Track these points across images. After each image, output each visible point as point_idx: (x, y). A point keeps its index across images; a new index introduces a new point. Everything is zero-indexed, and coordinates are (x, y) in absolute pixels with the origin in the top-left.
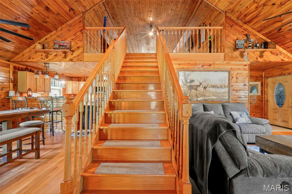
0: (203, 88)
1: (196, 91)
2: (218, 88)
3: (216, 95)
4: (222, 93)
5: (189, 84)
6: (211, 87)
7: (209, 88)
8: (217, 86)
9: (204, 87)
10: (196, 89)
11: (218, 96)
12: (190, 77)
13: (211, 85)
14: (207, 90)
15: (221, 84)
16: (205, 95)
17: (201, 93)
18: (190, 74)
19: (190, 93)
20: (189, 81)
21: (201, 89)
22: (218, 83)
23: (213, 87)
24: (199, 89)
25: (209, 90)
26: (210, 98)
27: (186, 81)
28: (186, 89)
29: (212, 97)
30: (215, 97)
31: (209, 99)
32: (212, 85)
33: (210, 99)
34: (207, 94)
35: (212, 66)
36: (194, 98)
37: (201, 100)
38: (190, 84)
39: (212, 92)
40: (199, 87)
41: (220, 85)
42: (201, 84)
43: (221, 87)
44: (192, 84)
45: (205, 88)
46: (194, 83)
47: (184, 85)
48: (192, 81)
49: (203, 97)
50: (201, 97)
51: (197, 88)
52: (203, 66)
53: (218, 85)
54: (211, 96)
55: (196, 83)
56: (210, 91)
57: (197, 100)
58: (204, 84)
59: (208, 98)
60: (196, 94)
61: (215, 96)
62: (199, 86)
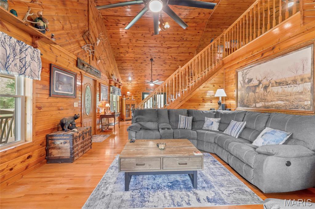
0: (263, 89)
1: (255, 93)
2: (287, 85)
3: (284, 98)
4: (295, 95)
5: (246, 86)
6: (275, 84)
7: (272, 87)
8: (287, 82)
9: (264, 86)
10: (254, 92)
11: (287, 100)
12: (248, 76)
13: (274, 82)
14: (268, 90)
15: (295, 77)
16: (265, 99)
17: (260, 97)
18: (248, 72)
19: (248, 97)
20: (246, 81)
21: (260, 90)
22: (288, 76)
23: (279, 84)
24: (257, 90)
25: (272, 90)
26: (274, 103)
27: (244, 82)
28: (243, 92)
29: (277, 103)
30: (282, 103)
31: (272, 106)
32: (278, 81)
33: (274, 105)
34: (269, 98)
35: (276, 50)
36: (252, 104)
37: (261, 107)
38: (248, 85)
39: (277, 94)
40: (257, 88)
41: (293, 79)
42: (260, 83)
43: (295, 82)
44: (251, 84)
45: (266, 88)
46: (252, 82)
47: (242, 87)
48: (250, 80)
49: (263, 103)
50: (260, 101)
51: (255, 89)
52: (262, 54)
53: (287, 80)
54: (275, 100)
55: (254, 83)
56: (274, 92)
57: (255, 107)
58: (265, 82)
59: (270, 104)
60: (254, 98)
61: (281, 101)
62: (258, 86)
